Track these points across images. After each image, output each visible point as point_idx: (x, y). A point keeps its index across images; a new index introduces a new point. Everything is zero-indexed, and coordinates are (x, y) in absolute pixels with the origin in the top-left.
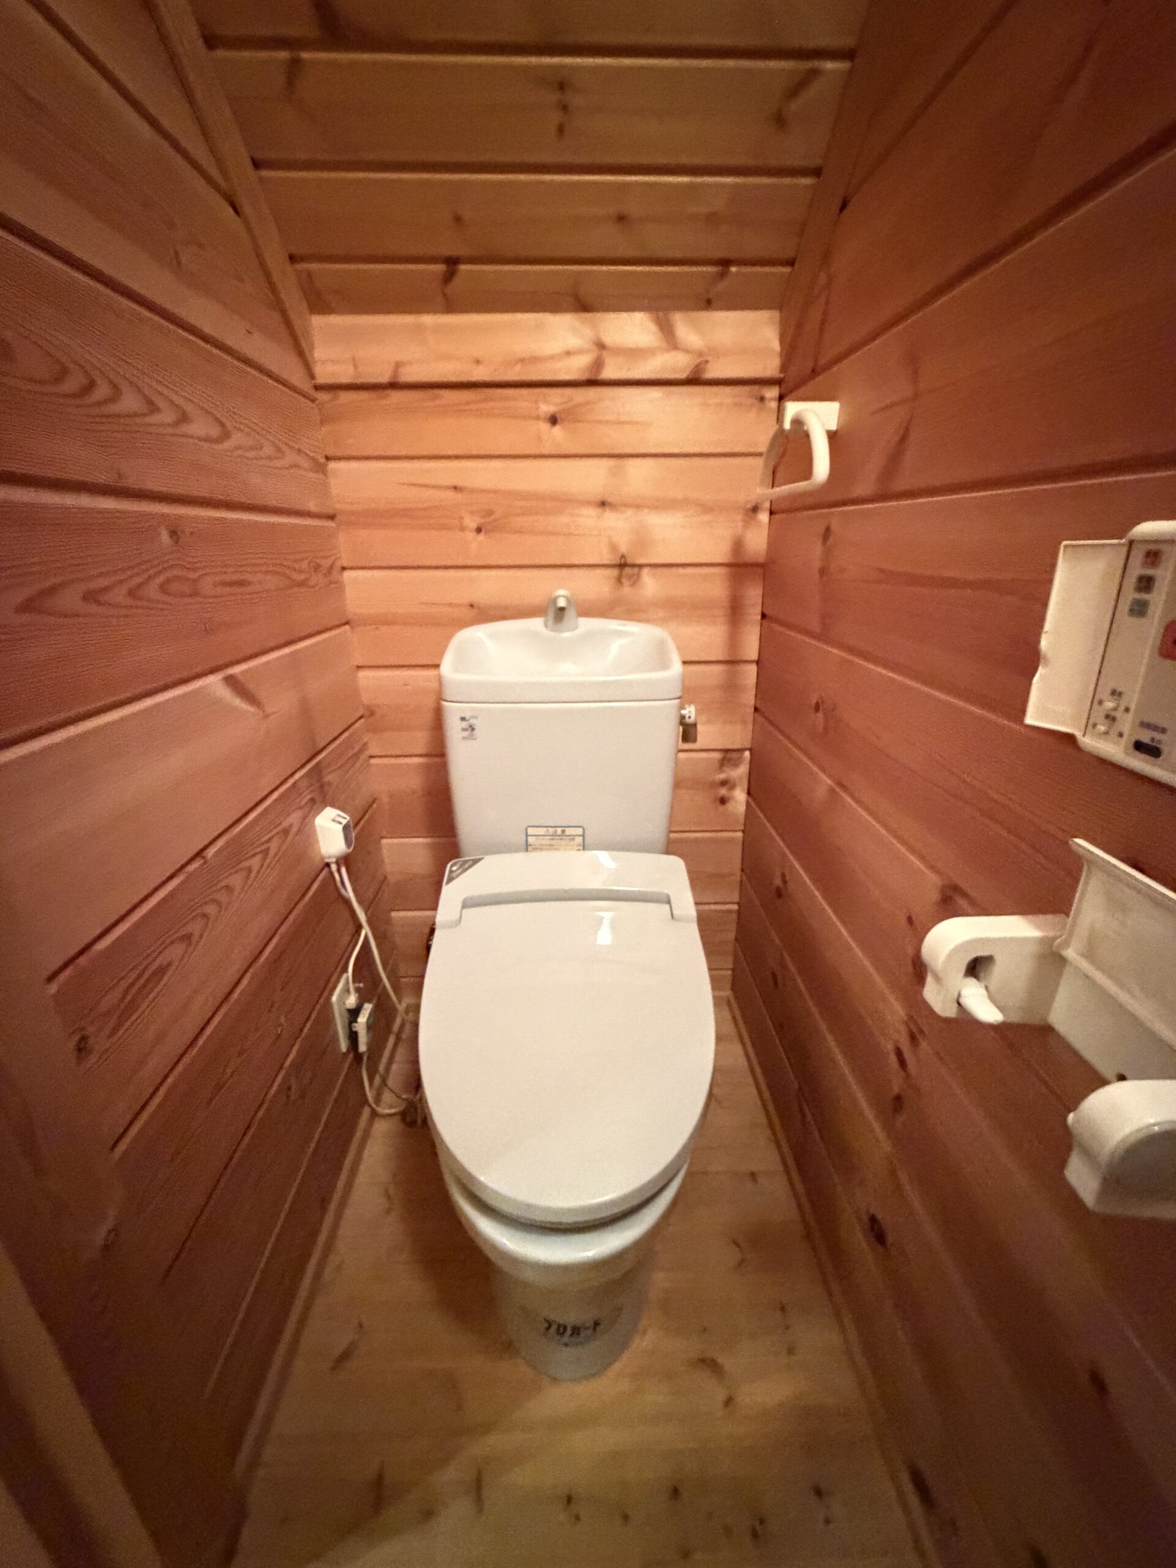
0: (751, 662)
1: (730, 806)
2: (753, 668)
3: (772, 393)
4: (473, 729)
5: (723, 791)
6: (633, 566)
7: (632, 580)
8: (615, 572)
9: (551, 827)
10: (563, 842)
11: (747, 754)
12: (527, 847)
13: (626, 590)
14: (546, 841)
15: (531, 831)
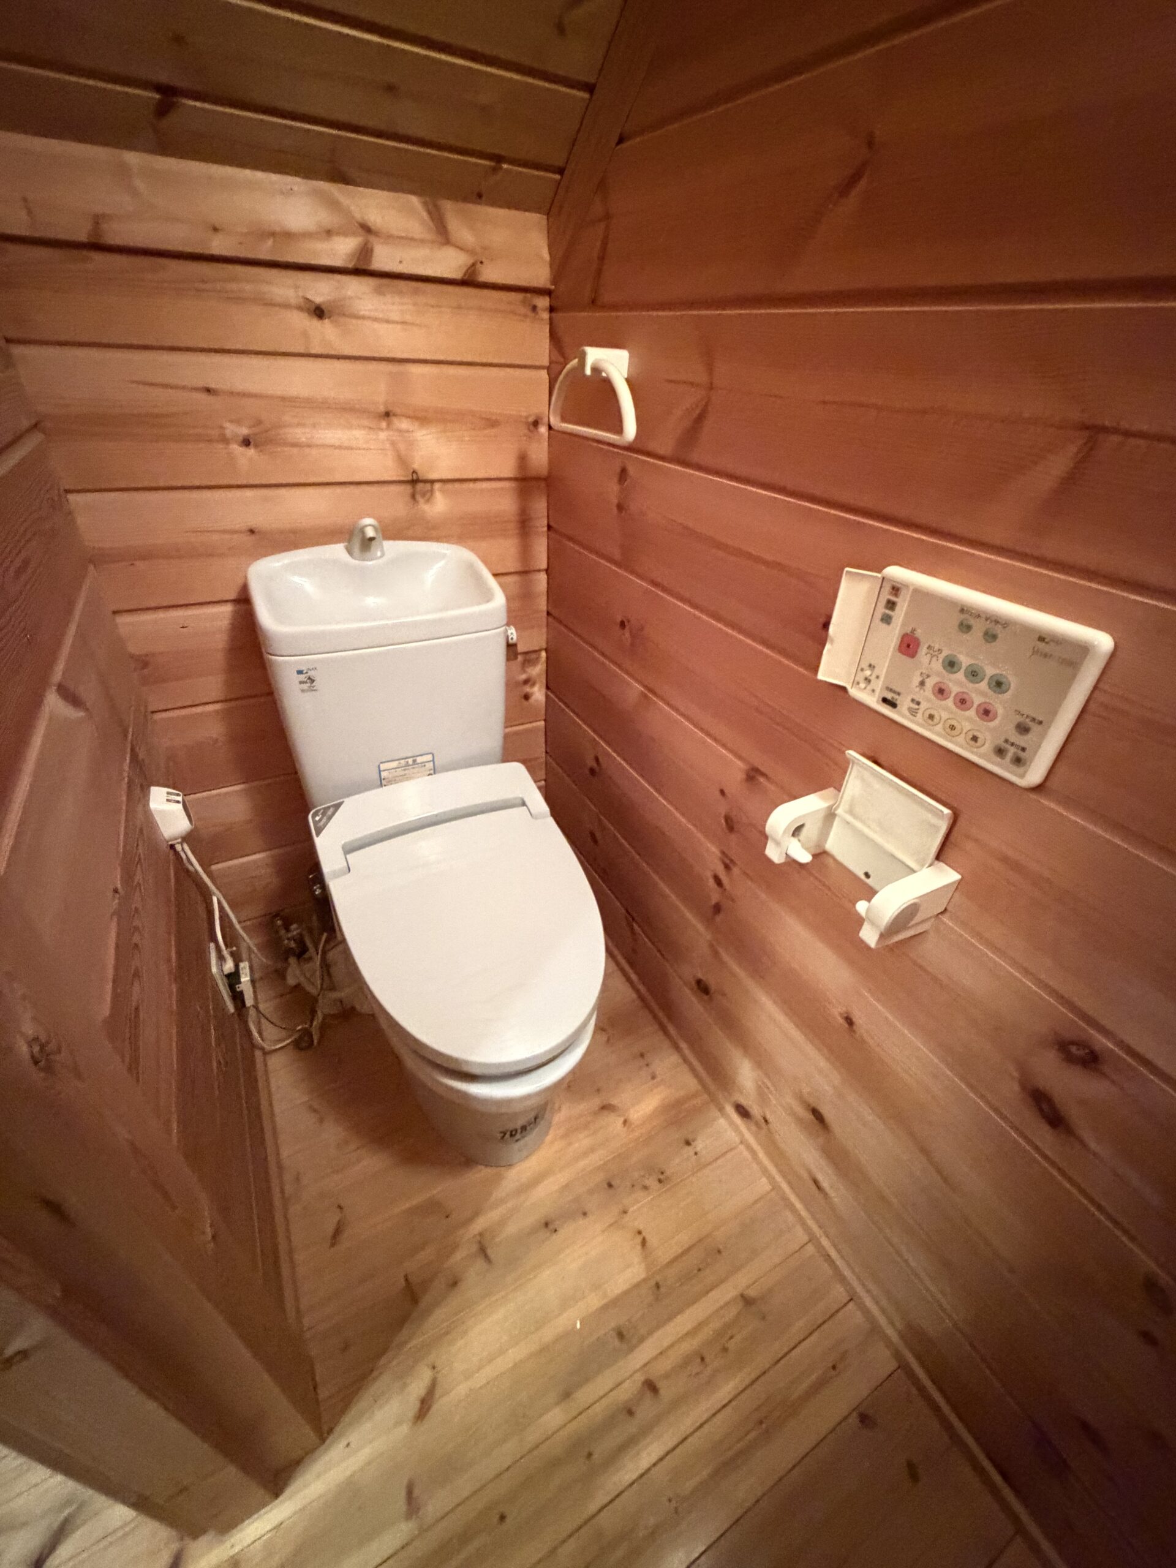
0: (542, 570)
1: (532, 700)
2: (543, 577)
3: (543, 302)
4: (313, 681)
5: (527, 689)
6: (426, 481)
7: (426, 498)
8: (408, 488)
9: (403, 759)
10: (415, 771)
11: (544, 654)
12: (381, 783)
13: (424, 507)
14: (400, 772)
15: (383, 767)
